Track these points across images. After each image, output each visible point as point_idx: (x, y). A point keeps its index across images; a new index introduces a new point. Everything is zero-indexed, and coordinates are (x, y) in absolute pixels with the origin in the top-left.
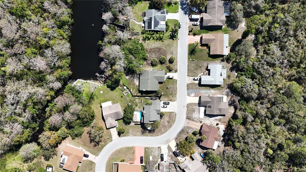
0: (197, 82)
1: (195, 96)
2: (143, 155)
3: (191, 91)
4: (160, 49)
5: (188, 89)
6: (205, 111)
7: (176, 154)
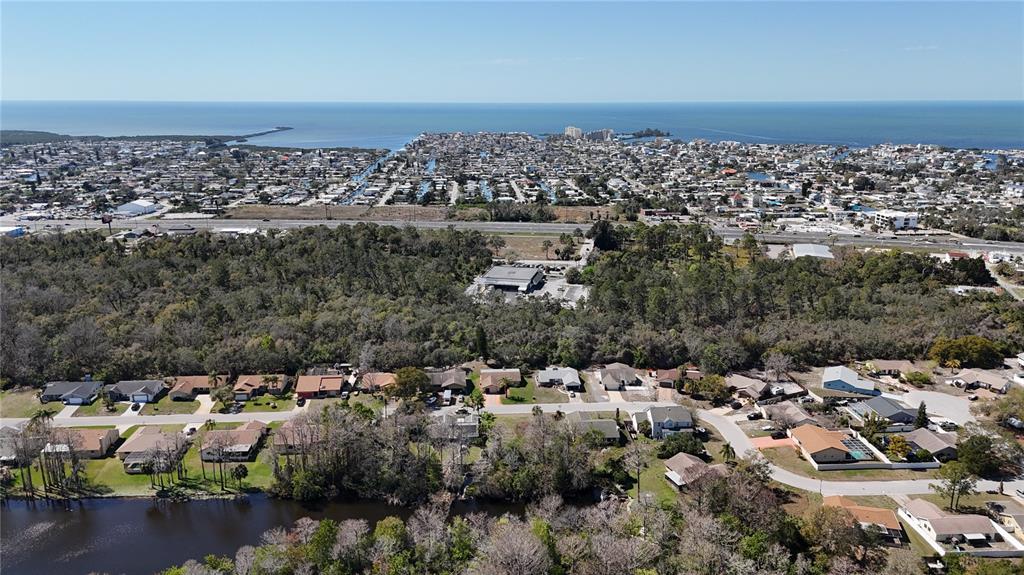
0: (577, 394)
1: (607, 394)
2: (770, 438)
3: (597, 398)
4: (518, 427)
5: (595, 402)
6: (630, 385)
7: (738, 406)
